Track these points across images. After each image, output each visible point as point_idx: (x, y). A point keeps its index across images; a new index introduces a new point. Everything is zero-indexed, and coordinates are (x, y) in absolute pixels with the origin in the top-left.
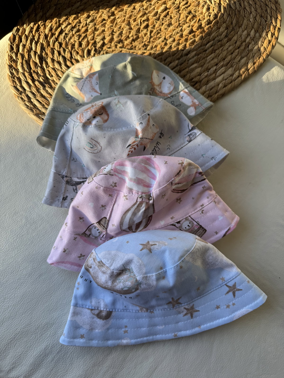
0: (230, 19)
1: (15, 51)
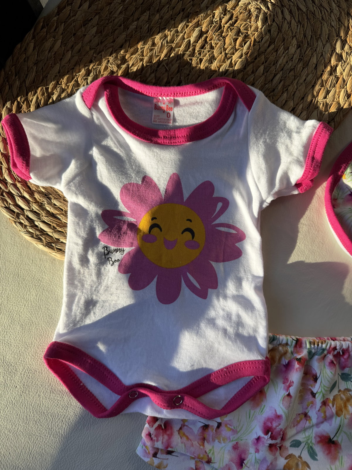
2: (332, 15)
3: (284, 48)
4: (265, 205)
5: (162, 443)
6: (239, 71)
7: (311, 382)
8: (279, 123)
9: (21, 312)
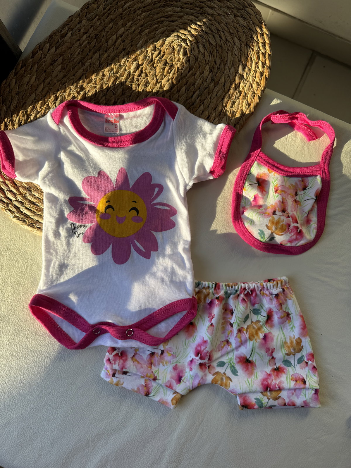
2: (235, 47)
3: (200, 72)
4: (188, 188)
5: (119, 365)
6: (167, 91)
7: (230, 316)
8: (197, 127)
9: (12, 276)
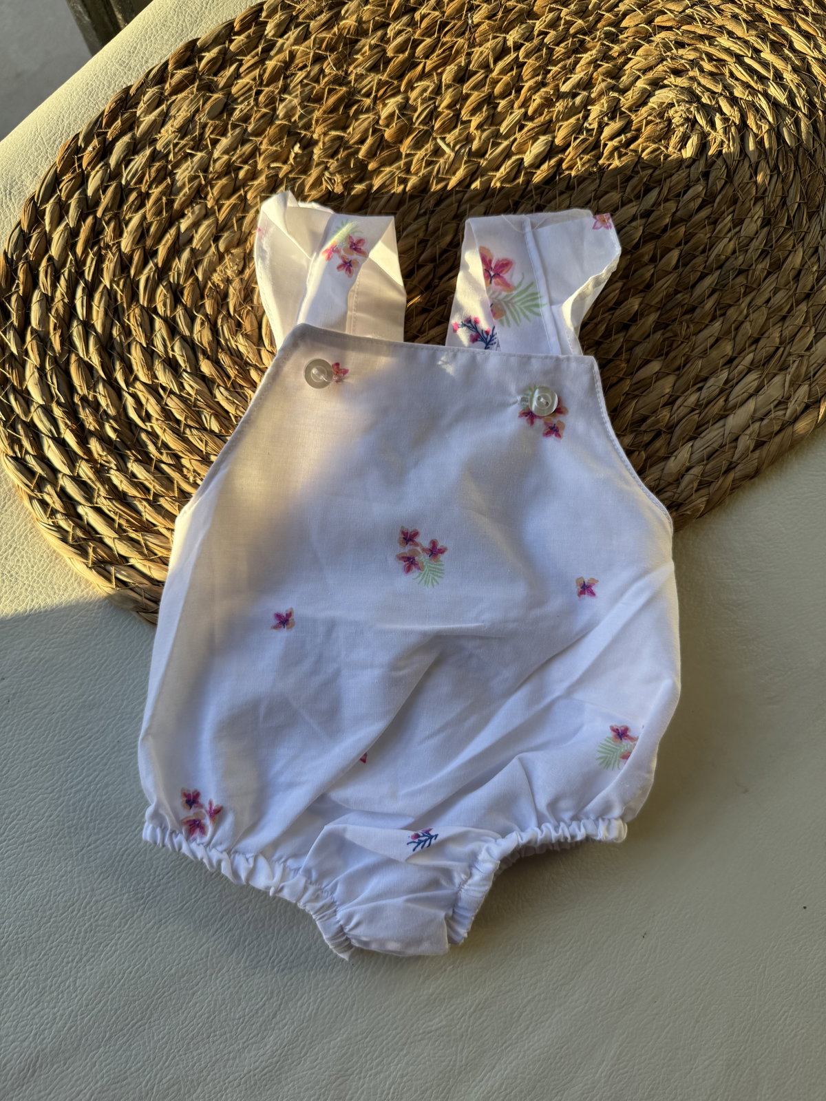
0: (779, 185)
1: (16, 324)
